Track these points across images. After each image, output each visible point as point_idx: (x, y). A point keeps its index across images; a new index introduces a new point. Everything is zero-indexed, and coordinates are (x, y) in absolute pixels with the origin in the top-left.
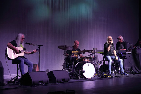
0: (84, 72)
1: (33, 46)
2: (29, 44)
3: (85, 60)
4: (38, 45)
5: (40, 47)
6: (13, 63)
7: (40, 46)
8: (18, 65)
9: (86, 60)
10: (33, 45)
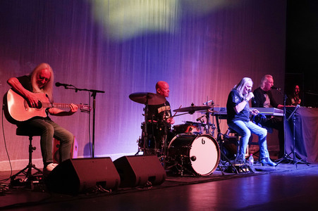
0: (194, 159)
1: (76, 92)
2: (65, 86)
3: (191, 129)
4: (91, 91)
5: (94, 95)
6: (19, 132)
7: (94, 93)
8: (31, 139)
9: (194, 130)
10: (77, 90)
